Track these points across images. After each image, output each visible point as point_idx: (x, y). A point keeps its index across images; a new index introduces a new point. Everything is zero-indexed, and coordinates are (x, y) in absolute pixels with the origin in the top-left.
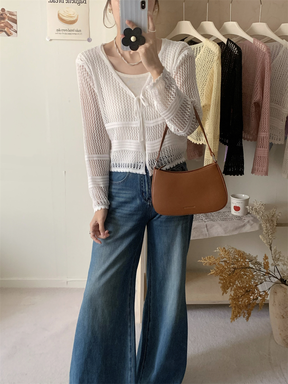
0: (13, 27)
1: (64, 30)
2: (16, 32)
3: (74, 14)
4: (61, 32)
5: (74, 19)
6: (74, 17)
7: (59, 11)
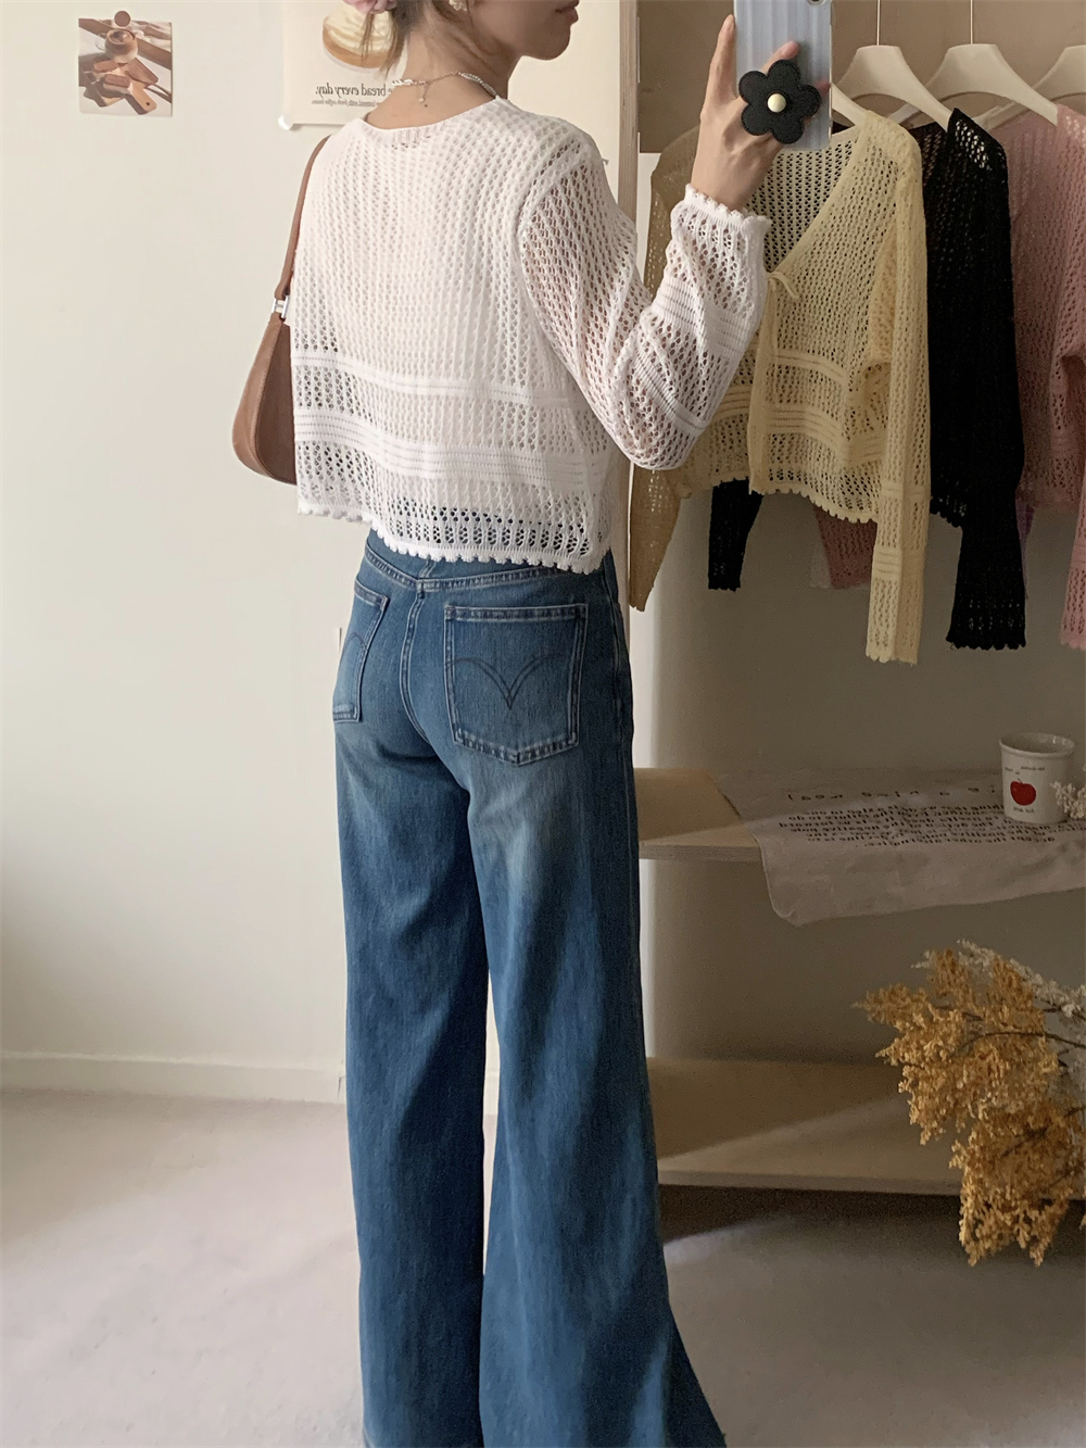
0: (156, 80)
2: (169, 97)
4: (334, 97)
7: (326, 19)
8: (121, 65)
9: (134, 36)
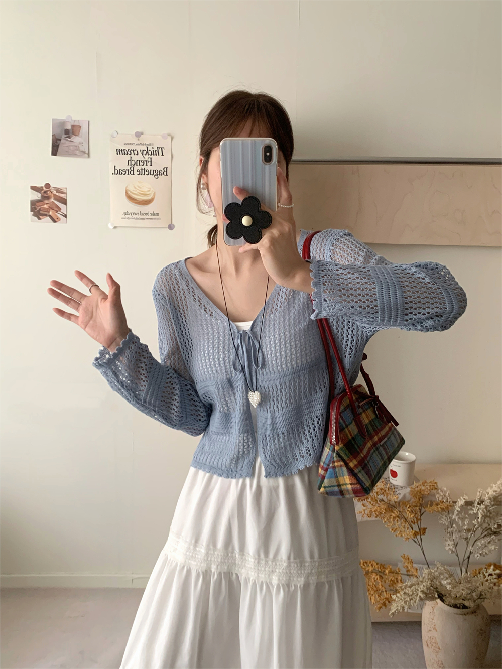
0: (61, 209)
1: (135, 214)
2: (65, 216)
3: (149, 191)
4: (130, 216)
5: (149, 198)
6: (148, 194)
7: (127, 187)
8: (47, 204)
9: (52, 193)
